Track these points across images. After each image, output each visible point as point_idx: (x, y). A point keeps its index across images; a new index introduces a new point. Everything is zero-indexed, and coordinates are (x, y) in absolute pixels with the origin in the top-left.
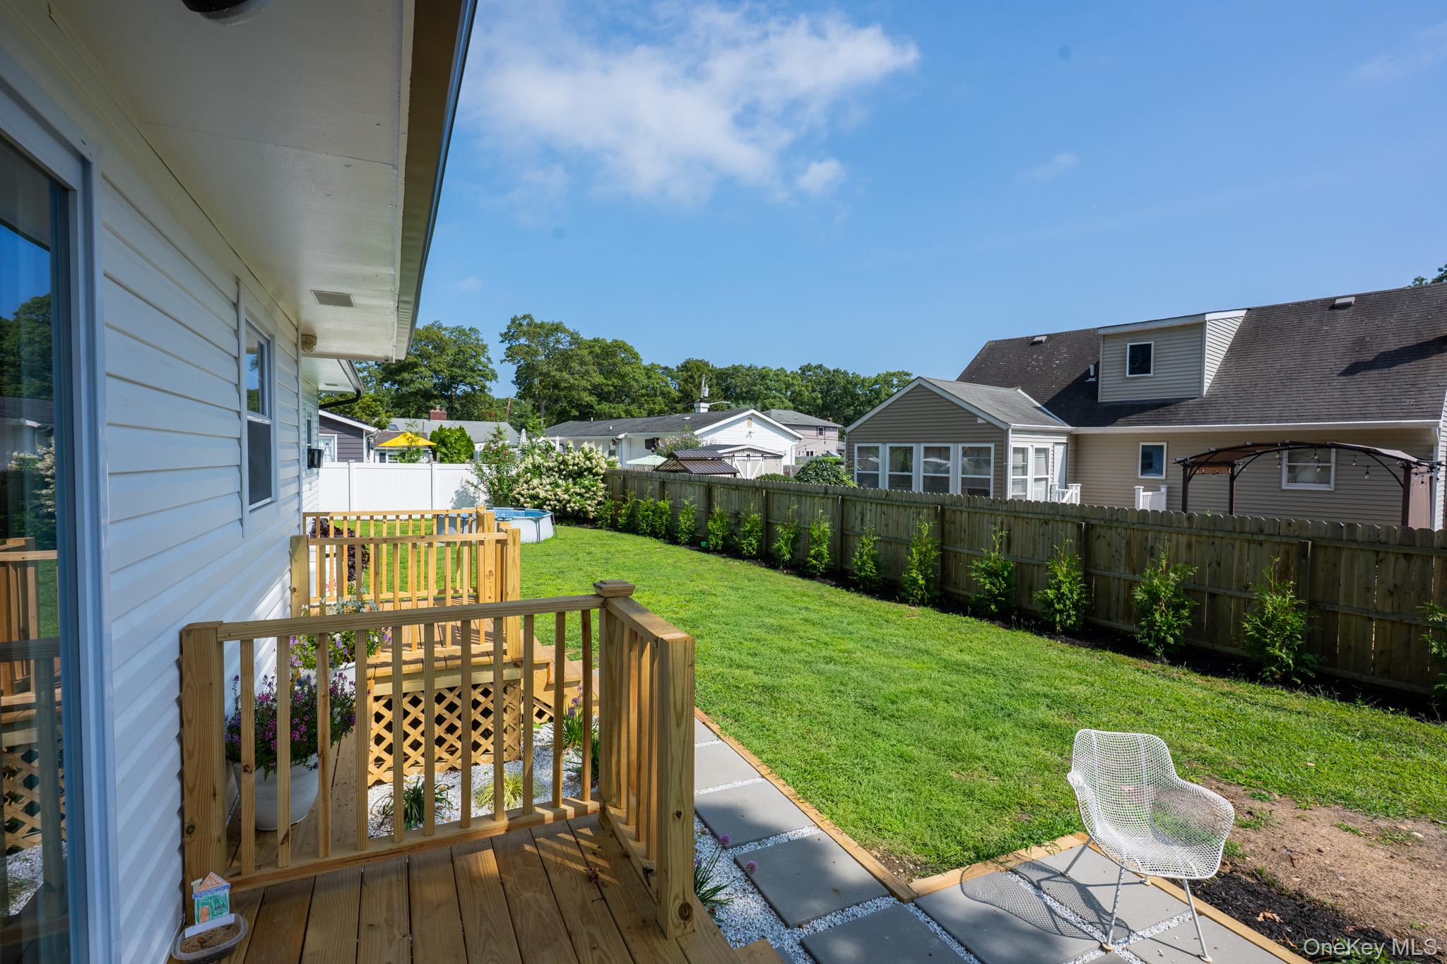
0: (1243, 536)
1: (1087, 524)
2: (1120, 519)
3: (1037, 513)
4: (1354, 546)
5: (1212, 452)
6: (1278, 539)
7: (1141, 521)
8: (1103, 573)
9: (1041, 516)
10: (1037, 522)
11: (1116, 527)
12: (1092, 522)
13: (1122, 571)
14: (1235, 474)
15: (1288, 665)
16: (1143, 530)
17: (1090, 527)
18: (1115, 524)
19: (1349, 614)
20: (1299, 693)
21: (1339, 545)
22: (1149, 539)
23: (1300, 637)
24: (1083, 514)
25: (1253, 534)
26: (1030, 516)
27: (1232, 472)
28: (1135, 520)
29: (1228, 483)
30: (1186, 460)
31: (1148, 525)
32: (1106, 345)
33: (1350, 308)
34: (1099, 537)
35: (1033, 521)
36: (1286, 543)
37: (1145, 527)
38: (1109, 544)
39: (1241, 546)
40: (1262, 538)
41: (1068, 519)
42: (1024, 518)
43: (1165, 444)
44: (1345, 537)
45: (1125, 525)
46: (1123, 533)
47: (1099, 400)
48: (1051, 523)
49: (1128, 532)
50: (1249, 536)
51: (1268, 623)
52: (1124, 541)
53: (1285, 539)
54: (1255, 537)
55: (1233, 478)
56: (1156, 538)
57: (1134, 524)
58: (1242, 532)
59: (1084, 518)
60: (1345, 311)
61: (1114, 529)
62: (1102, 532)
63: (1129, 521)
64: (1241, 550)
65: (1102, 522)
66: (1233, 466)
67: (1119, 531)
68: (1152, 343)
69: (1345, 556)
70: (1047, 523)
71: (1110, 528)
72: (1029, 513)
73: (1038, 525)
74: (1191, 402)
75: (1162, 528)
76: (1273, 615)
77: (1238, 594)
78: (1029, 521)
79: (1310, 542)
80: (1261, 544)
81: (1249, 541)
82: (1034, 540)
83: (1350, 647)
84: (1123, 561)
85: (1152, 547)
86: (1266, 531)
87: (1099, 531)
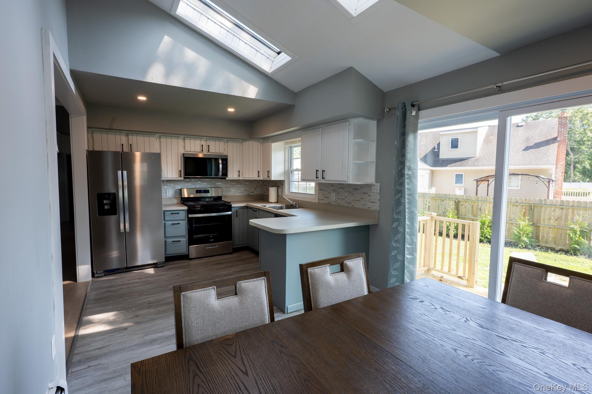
0: (511, 204)
1: (458, 201)
2: (470, 199)
3: (439, 198)
4: (546, 206)
5: (486, 177)
6: (522, 204)
7: (477, 199)
8: (463, 217)
9: (441, 199)
10: (440, 200)
11: (468, 202)
12: (460, 200)
13: (470, 216)
14: (489, 184)
15: (527, 243)
16: (477, 202)
17: (459, 202)
18: (468, 201)
19: (544, 227)
20: (532, 250)
21: (541, 206)
22: (479, 205)
23: (531, 234)
24: (457, 198)
25: (514, 203)
26: (437, 198)
27: (488, 183)
28: (475, 199)
29: (487, 187)
30: (478, 179)
31: (479, 201)
32: (442, 138)
33: (523, 127)
34: (462, 205)
35: (438, 200)
36: (525, 206)
37: (478, 201)
38: (465, 207)
39: (510, 207)
40: (517, 204)
41: (451, 199)
42: (434, 199)
43: (464, 174)
44: (543, 203)
45: (471, 201)
46: (471, 203)
47: (440, 158)
48: (444, 201)
49: (472, 203)
50: (513, 204)
51: (521, 230)
52: (471, 206)
53: (525, 204)
54: (515, 204)
55: (488, 185)
56: (482, 205)
57: (474, 200)
58: (510, 203)
59: (457, 199)
60: (522, 128)
61: (467, 202)
62: (463, 203)
63: (473, 199)
64: (510, 208)
65: (463, 200)
66: (488, 181)
67: (469, 203)
68: (459, 138)
69: (543, 209)
70: (443, 201)
71: (466, 202)
72: (436, 197)
73: (440, 201)
74: (472, 159)
75: (484, 202)
76: (523, 228)
77: (509, 222)
78: (437, 200)
79: (533, 205)
80: (517, 206)
81: (513, 205)
82: (438, 207)
83: (544, 236)
84: (470, 213)
85: (480, 208)
86: (519, 202)
87: (461, 203)
